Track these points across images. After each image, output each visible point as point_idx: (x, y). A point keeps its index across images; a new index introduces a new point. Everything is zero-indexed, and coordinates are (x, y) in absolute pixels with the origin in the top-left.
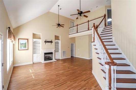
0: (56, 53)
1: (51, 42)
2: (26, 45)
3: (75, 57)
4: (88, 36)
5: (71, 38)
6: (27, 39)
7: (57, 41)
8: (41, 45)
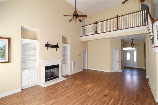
0: (64, 65)
1: (57, 46)
2: (5, 52)
3: (87, 70)
4: (109, 39)
5: (83, 42)
6: (9, 39)
7: (64, 45)
8: (38, 52)
